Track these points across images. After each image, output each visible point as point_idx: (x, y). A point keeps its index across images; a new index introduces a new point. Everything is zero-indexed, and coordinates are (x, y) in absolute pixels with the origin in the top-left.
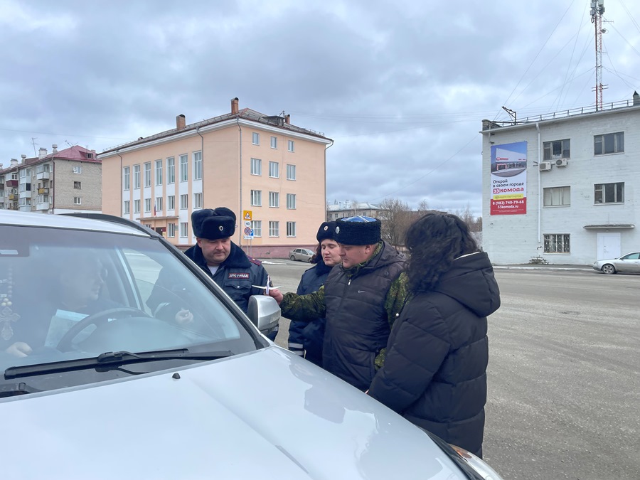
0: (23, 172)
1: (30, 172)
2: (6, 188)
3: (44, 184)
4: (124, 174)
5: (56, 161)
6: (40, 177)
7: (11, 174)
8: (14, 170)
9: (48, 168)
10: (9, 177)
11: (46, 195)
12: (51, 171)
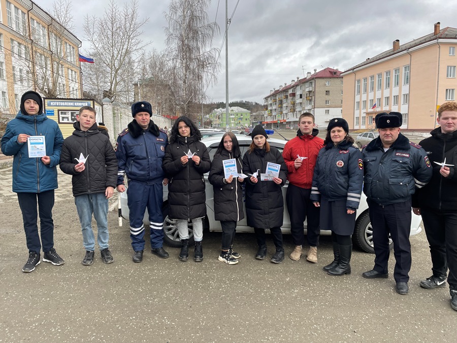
0: (298, 88)
1: (302, 88)
2: (289, 97)
3: (309, 94)
4: (356, 84)
5: (316, 80)
6: (307, 90)
7: (292, 89)
8: (293, 87)
9: (312, 84)
10: (290, 91)
11: (310, 100)
12: (313, 86)
